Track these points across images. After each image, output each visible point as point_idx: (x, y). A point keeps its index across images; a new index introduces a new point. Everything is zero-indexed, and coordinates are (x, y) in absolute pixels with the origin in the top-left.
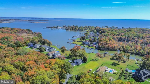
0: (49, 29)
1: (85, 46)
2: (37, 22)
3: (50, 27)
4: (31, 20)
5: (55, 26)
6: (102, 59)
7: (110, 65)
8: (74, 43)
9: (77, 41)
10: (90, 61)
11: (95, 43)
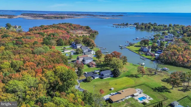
0: (114, 27)
1: (140, 53)
2: (107, 18)
3: (117, 24)
4: (102, 16)
5: (123, 24)
6: (149, 77)
7: (152, 89)
8: (128, 48)
9: (135, 46)
10: (126, 76)
11: (160, 51)
